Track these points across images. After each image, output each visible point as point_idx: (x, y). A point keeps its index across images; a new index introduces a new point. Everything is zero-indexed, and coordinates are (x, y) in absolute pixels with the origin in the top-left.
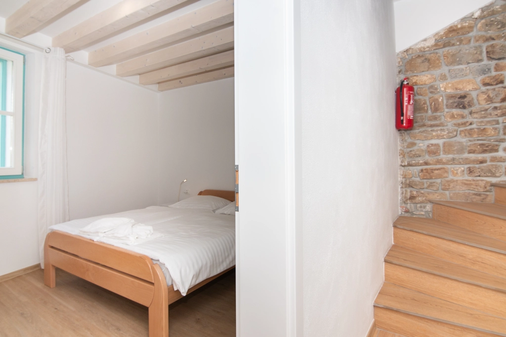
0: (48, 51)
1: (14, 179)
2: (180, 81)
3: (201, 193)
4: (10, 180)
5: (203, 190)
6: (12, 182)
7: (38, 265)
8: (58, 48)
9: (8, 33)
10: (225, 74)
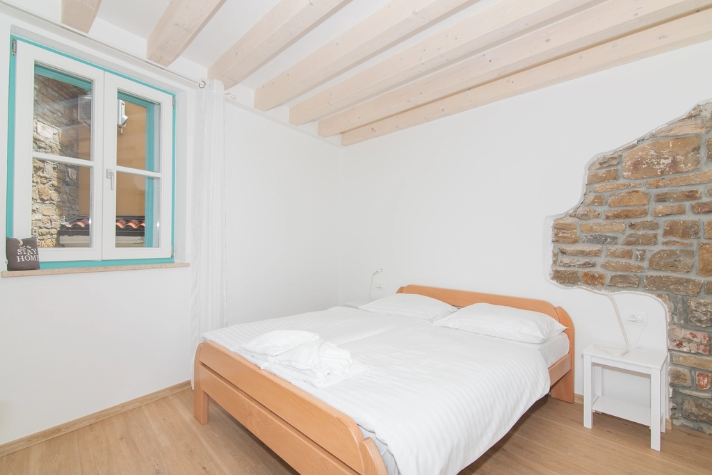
0: (202, 85)
1: (159, 265)
2: (373, 129)
3: (401, 290)
4: (155, 265)
5: (405, 286)
6: (158, 268)
7: (188, 383)
8: (215, 81)
9: (150, 59)
10: (443, 110)
